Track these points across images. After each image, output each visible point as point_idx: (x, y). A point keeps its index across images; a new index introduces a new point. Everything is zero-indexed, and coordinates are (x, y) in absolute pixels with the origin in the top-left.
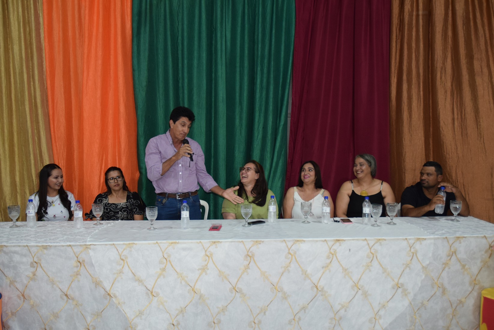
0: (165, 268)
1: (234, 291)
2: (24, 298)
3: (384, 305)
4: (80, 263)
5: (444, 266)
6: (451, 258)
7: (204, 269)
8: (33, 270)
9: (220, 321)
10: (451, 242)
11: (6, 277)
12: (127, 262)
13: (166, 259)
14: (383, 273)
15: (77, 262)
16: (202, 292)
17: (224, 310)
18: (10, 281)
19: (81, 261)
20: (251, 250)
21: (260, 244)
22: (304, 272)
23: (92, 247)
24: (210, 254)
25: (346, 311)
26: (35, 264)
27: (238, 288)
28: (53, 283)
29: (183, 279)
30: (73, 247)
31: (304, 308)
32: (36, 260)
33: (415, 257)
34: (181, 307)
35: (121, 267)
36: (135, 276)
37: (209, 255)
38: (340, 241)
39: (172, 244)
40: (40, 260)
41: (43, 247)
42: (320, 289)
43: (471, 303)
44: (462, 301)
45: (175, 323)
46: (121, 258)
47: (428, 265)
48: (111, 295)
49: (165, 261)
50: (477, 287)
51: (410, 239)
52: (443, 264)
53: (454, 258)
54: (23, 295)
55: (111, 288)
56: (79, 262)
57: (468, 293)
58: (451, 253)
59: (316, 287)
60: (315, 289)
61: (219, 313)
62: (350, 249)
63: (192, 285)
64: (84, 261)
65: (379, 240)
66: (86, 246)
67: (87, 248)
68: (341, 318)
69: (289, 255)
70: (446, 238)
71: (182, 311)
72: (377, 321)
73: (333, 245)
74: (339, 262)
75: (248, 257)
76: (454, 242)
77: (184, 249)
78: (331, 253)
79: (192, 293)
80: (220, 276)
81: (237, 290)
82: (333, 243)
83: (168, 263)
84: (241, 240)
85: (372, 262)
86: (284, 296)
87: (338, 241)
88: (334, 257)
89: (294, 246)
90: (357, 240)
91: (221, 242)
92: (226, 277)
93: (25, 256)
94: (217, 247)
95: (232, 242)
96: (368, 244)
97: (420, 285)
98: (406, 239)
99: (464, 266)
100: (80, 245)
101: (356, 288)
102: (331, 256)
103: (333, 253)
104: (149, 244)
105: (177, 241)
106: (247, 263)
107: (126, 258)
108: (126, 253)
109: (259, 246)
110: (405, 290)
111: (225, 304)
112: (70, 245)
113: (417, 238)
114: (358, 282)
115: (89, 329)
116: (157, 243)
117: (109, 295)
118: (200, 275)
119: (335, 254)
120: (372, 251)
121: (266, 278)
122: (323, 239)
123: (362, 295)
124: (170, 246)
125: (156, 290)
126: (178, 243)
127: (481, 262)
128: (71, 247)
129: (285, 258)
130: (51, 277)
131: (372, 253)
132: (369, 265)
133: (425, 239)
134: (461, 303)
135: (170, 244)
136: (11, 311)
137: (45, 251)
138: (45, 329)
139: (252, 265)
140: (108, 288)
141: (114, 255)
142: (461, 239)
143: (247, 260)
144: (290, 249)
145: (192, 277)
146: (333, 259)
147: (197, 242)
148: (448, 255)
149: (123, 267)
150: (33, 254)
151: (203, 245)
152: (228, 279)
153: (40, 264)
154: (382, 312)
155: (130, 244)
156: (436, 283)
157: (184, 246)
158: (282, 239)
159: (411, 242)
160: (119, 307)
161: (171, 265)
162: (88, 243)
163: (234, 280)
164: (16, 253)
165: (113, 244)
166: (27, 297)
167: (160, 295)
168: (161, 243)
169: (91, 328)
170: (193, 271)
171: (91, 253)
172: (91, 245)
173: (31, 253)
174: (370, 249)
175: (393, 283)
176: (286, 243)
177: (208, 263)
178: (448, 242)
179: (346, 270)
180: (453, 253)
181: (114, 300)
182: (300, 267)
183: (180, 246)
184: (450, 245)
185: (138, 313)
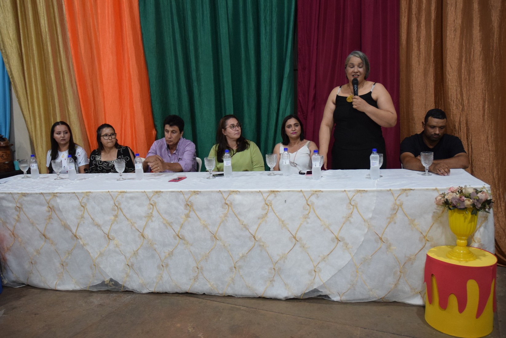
0: (116, 215)
1: (177, 238)
2: (14, 236)
3: (324, 258)
4: (52, 209)
5: (388, 220)
6: (397, 212)
7: (150, 216)
8: (18, 213)
9: (167, 265)
10: (396, 195)
12: (86, 208)
13: (117, 206)
14: (322, 225)
15: (48, 208)
16: (150, 237)
17: (171, 254)
18: (3, 222)
19: (51, 207)
20: (190, 200)
21: (198, 194)
22: (241, 222)
23: (58, 194)
24: (153, 203)
25: (284, 262)
27: (181, 235)
28: (32, 224)
29: (133, 225)
30: (45, 195)
31: (243, 256)
32: (18, 205)
33: (355, 210)
34: (133, 250)
35: (82, 213)
36: (94, 221)
37: (153, 204)
38: (276, 193)
39: (121, 193)
40: (22, 205)
42: (257, 239)
43: (421, 261)
44: (411, 258)
45: (130, 264)
46: (81, 205)
47: (371, 219)
48: (77, 236)
49: (116, 208)
50: (428, 245)
51: (349, 191)
52: (388, 218)
53: (400, 211)
54: (13, 234)
55: (76, 231)
56: (50, 207)
57: (418, 250)
58: (396, 207)
59: (254, 237)
60: (253, 239)
61: (166, 258)
62: (285, 201)
63: (141, 231)
64: (53, 207)
65: (316, 191)
67: (54, 195)
68: (280, 269)
69: (226, 205)
70: (390, 190)
71: (134, 254)
72: (317, 274)
73: (268, 196)
74: (275, 213)
75: (188, 206)
76: (400, 195)
77: (132, 198)
78: (267, 204)
79: (142, 238)
80: (164, 224)
81: (180, 237)
82: (268, 194)
83: (120, 212)
84: (180, 190)
85: (309, 214)
86: (223, 245)
87: (273, 192)
88: (270, 208)
89: (229, 196)
90: (293, 191)
91: (162, 192)
92: (169, 225)
93: (11, 202)
94: (159, 197)
95: (172, 192)
96: (304, 195)
97: (363, 239)
98: (345, 191)
99: (412, 222)
100: (49, 193)
101: (294, 240)
102: (267, 207)
103: (268, 204)
104: (102, 192)
105: (125, 190)
106: (187, 212)
107: (86, 205)
108: (85, 200)
109: (197, 196)
110: (346, 244)
111: (171, 250)
112: (42, 193)
113: (357, 190)
114: (296, 234)
115: (63, 265)
116: (109, 192)
117: (75, 236)
118: (146, 223)
119: (271, 205)
120: (309, 203)
121: (205, 226)
122: (258, 190)
123: (300, 247)
124: (119, 195)
125: (112, 234)
126: (126, 192)
127: (433, 217)
128: (43, 195)
129: (222, 208)
130: (30, 220)
131: (308, 205)
132: (306, 217)
133: (366, 191)
134: (410, 260)
135: (119, 193)
136: (6, 247)
137: (25, 198)
138: (32, 263)
139: (192, 214)
140: (74, 231)
141: (76, 203)
142: (407, 191)
143: (187, 209)
144: (226, 199)
145: (140, 223)
146: (268, 209)
147: (142, 192)
148: (394, 209)
149: (84, 213)
150: (16, 201)
151: (147, 195)
152: (171, 226)
153: (22, 208)
154: (322, 265)
155: (87, 192)
156: (381, 239)
157: (131, 195)
158: (218, 190)
159: (350, 195)
160: (84, 247)
161: (122, 212)
162: (55, 191)
163: (177, 228)
164: (3, 198)
165: (74, 193)
166: (16, 236)
167: (115, 239)
168: (112, 192)
169: (64, 264)
170: (140, 218)
171: (58, 200)
172: (57, 193)
173: (14, 199)
174: (307, 201)
175: (332, 236)
176: (222, 194)
177: (152, 211)
178: (393, 194)
179: (283, 222)
180: (399, 207)
181: (80, 240)
182: (237, 217)
183: (128, 195)
184: (396, 198)
185: (99, 253)
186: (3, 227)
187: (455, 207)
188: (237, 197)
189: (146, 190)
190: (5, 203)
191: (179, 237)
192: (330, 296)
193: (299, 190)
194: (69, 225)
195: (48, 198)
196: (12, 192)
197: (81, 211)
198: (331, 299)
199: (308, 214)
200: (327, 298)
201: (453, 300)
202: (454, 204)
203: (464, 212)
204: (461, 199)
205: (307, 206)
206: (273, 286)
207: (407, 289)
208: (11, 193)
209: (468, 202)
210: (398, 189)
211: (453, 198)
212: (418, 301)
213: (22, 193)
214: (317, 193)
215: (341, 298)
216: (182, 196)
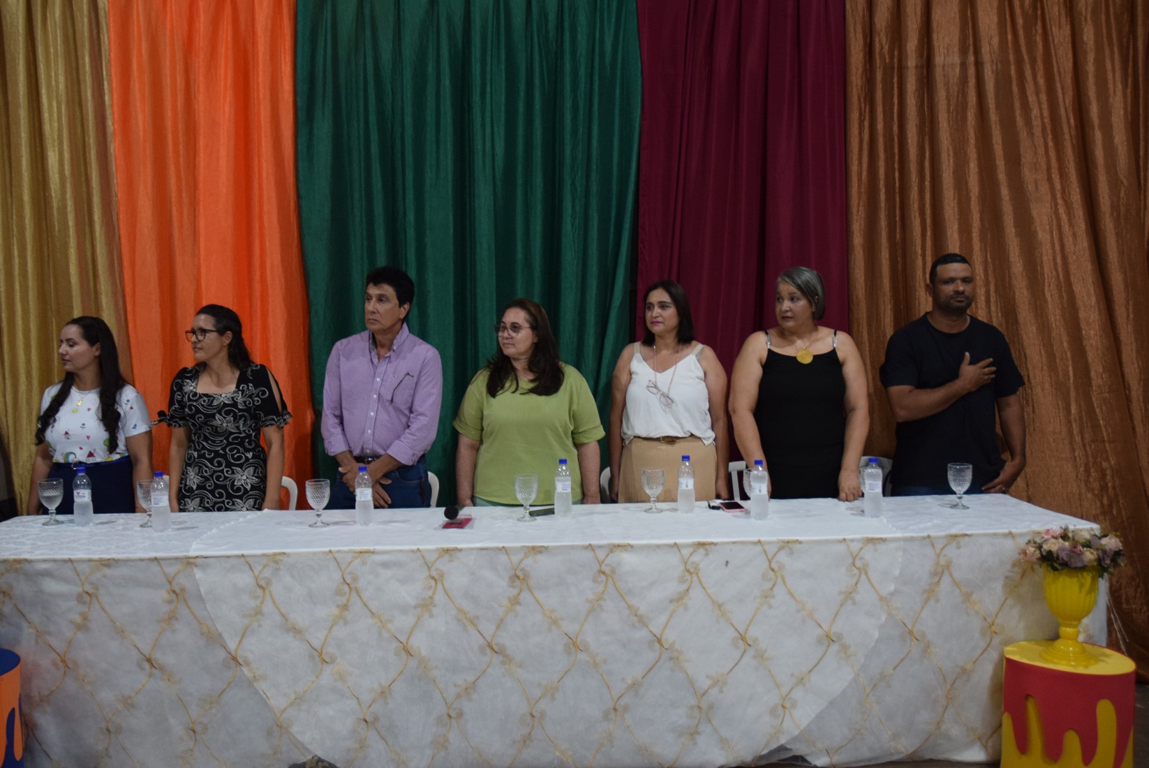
0: (345, 605)
1: (488, 651)
2: (66, 665)
3: (802, 679)
4: (178, 595)
5: (925, 595)
6: (940, 579)
7: (426, 605)
8: (85, 609)
9: (460, 715)
10: (939, 546)
11: (29, 623)
12: (270, 591)
13: (348, 584)
14: (798, 611)
15: (169, 593)
16: (424, 653)
17: (470, 689)
18: (38, 631)
19: (177, 591)
20: (522, 566)
21: (541, 552)
22: (633, 611)
23: (199, 561)
24: (438, 574)
25: (721, 691)
26: (87, 597)
27: (497, 644)
28: (120, 632)
29: (383, 626)
30: (161, 562)
31: (634, 684)
32: (88, 588)
33: (863, 577)
34: (380, 684)
35: (258, 602)
36: (286, 621)
37: (437, 577)
38: (707, 547)
39: (361, 555)
40: (97, 589)
41: (103, 562)
42: (666, 646)
43: (985, 674)
44: (966, 670)
45: (369, 718)
46: (258, 584)
47: (892, 594)
48: (239, 659)
49: (346, 588)
50: (996, 640)
51: (852, 540)
52: (924, 592)
53: (946, 579)
54: (63, 661)
55: (238, 645)
56: (174, 592)
57: (979, 652)
58: (940, 569)
59: (659, 641)
60: (657, 646)
61: (458, 696)
62: (727, 562)
63: (403, 639)
64: (183, 590)
65: (788, 542)
66: (189, 560)
67: (189, 563)
68: (711, 707)
69: (602, 575)
70: (929, 536)
71: (382, 693)
72: (787, 712)
73: (691, 554)
74: (704, 588)
75: (517, 580)
76: (946, 546)
77: (385, 565)
78: (688, 571)
79: (404, 655)
80: (459, 620)
81: (496, 648)
82: (691, 550)
83: (354, 594)
84: (501, 545)
85: (775, 589)
86: (592, 661)
87: (702, 545)
88: (695, 578)
89: (610, 556)
90: (742, 543)
91: (460, 550)
92: (472, 622)
93: (66, 580)
94: (453, 561)
95: (482, 549)
96: (765, 551)
97: (876, 635)
98: (844, 540)
99: (967, 597)
100: (177, 559)
101: (741, 643)
102: (688, 577)
103: (691, 571)
104: (314, 554)
105: (371, 548)
106: (514, 592)
107: (269, 582)
108: (267, 573)
109: (540, 557)
110: (845, 648)
111: (471, 678)
112: (156, 559)
113: (867, 538)
114: (747, 630)
115: (194, 731)
116: (330, 551)
117: (235, 659)
118: (419, 619)
119: (697, 573)
120: (774, 565)
121: (555, 622)
122: (671, 541)
123: (755, 657)
124: (356, 558)
125: (330, 649)
126: (373, 552)
127: (1005, 586)
128: (158, 562)
129: (593, 581)
130: (118, 624)
131: (773, 570)
132: (767, 596)
133: (883, 540)
134: (964, 673)
135: (356, 555)
136: (39, 693)
137: (107, 571)
138: (108, 730)
139: (526, 597)
140: (232, 645)
141: (244, 579)
142: (960, 539)
143: (513, 587)
144: (602, 562)
145: (403, 622)
146: (691, 582)
147: (413, 551)
148: (934, 574)
149: (262, 603)
150: (83, 578)
151: (423, 557)
152: (475, 626)
153: (96, 596)
154: (798, 694)
155: (275, 555)
156: (911, 632)
157: (385, 558)
158: (586, 543)
159: (855, 547)
160: (255, 684)
161: (360, 597)
162: (192, 553)
163: (488, 628)
164: (47, 574)
165: (243, 555)
166: (70, 665)
167: (338, 661)
168: (338, 551)
169: (198, 729)
170: (404, 609)
171: (198, 574)
172: (197, 557)
173: (78, 575)
174: (770, 562)
175: (819, 631)
176: (593, 550)
177: (434, 594)
178: (933, 545)
179: (720, 606)
180: (943, 570)
181: (245, 669)
182: (624, 599)
183: (378, 558)
184: (938, 551)
185: (293, 697)
186: (37, 642)
187: (1065, 565)
188: (627, 558)
189: (421, 547)
190: (51, 586)
191: (492, 648)
192: (808, 758)
193: (755, 539)
194: (220, 635)
195: (171, 570)
196: (72, 557)
197: (256, 598)
198: (810, 763)
199: (772, 589)
200: (800, 763)
201: (1072, 742)
202: (1063, 559)
203: (1080, 575)
204: (1075, 550)
205: (771, 572)
206: (695, 744)
207: (955, 731)
208: (70, 560)
209: (1089, 556)
210: (943, 534)
211: (1062, 549)
212: (977, 754)
213: (101, 560)
214: (791, 545)
215: (831, 758)
216: (503, 558)
